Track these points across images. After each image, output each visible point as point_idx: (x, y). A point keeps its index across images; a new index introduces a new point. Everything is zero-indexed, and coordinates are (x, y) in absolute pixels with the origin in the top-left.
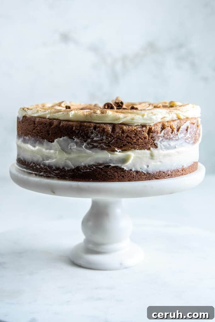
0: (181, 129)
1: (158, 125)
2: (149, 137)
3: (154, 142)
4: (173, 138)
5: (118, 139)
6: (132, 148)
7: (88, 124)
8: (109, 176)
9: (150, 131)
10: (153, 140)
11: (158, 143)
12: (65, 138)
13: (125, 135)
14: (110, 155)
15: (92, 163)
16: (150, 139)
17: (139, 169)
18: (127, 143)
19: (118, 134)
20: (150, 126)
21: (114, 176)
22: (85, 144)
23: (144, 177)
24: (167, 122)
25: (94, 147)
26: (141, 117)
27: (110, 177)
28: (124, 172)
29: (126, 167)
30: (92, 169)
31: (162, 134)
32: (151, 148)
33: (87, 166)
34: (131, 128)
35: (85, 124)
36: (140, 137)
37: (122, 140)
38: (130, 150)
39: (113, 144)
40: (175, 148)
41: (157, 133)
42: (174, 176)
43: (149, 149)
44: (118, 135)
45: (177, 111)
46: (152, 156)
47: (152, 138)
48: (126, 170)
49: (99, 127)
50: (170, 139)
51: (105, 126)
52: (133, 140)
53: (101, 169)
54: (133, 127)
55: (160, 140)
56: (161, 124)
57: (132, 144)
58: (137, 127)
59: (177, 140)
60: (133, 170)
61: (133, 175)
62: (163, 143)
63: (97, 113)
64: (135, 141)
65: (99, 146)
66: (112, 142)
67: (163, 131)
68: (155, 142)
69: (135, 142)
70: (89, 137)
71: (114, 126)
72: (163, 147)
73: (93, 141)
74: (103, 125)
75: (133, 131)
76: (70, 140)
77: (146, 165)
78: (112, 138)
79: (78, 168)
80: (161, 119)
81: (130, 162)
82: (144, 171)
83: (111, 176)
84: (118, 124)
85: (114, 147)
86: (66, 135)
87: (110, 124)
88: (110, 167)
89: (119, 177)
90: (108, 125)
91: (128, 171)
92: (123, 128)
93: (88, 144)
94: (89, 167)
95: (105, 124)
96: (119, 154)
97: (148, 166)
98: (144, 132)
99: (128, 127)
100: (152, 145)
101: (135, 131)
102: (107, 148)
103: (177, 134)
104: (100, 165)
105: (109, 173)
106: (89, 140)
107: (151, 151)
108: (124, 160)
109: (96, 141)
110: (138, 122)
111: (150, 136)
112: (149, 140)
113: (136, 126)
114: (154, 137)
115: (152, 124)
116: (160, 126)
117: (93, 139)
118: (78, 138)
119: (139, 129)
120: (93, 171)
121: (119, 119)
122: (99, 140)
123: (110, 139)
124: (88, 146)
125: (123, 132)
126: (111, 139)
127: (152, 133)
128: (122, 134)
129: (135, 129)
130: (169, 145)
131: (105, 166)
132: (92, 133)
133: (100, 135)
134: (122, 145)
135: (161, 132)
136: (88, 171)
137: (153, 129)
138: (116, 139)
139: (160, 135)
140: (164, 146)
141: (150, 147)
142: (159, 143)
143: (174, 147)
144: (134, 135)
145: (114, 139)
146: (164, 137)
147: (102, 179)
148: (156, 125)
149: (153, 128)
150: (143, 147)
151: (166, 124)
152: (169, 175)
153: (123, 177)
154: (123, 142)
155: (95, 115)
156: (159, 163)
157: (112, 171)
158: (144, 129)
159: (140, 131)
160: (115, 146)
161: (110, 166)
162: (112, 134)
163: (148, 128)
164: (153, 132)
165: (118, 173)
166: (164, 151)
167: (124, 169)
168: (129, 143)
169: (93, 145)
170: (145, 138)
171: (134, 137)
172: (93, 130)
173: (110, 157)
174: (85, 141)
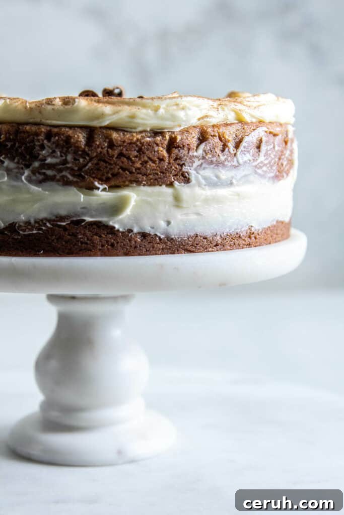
0: (243, 144)
1: (191, 131)
2: (169, 157)
3: (181, 170)
4: (226, 163)
5: (100, 160)
6: (131, 182)
7: (34, 128)
8: (82, 243)
9: (172, 144)
10: (179, 164)
11: (190, 171)
13: (116, 153)
14: (82, 196)
15: (43, 215)
16: (172, 161)
17: (148, 229)
18: (120, 171)
19: (99, 150)
20: (173, 133)
21: (93, 243)
22: (27, 172)
23: (161, 246)
24: (213, 126)
25: (46, 179)
26: (150, 112)
27: (83, 245)
28: (115, 234)
29: (117, 223)
30: (44, 228)
31: (200, 152)
32: (176, 183)
33: (32, 221)
34: (128, 136)
35: (28, 128)
36: (149, 158)
37: (110, 164)
38: (127, 186)
39: (89, 173)
40: (231, 184)
41: (189, 149)
42: (229, 248)
43: (171, 185)
44: (101, 152)
45: (236, 104)
46: (177, 200)
47: (176, 159)
48: (118, 231)
49: (57, 134)
50: (219, 164)
51: (70, 132)
52: (133, 162)
53: (64, 228)
54: (134, 134)
55: (195, 165)
56: (198, 130)
57: (131, 173)
58: (144, 134)
59: (235, 167)
60: (135, 230)
61: (135, 242)
62: (202, 172)
63: (54, 105)
64: (138, 165)
65: (58, 177)
66: (87, 167)
67: (202, 146)
68: (185, 169)
69: (139, 169)
70: (35, 157)
71: (91, 132)
72: (203, 182)
73: (44, 166)
74: (67, 129)
75: (135, 143)
77: (164, 221)
78: (87, 158)
79: (13, 227)
80: (199, 119)
81: (128, 212)
82: (160, 233)
83: (86, 243)
84: (101, 128)
85: (92, 179)
87: (82, 127)
88: (83, 224)
89: (103, 246)
90: (79, 130)
91: (123, 233)
92: (111, 135)
93: (34, 172)
94: (37, 225)
95: (71, 127)
96: (102, 195)
97: (169, 223)
98: (157, 145)
99: (121, 134)
100: (176, 175)
101: (138, 143)
102: (77, 182)
103: (235, 155)
104: (62, 218)
105: (80, 236)
106: (36, 164)
107: (175, 189)
108: (116, 208)
109: (51, 166)
110: (144, 125)
111: (173, 155)
112: (169, 163)
113: (141, 132)
114: (180, 159)
115: (177, 130)
116: (195, 134)
117: (45, 160)
119: (148, 139)
120: (45, 233)
121: (102, 116)
122: (57, 164)
123: (81, 160)
124: (34, 178)
125: (111, 145)
126: (84, 161)
127: (176, 148)
128: (110, 151)
129: (138, 140)
130: (217, 177)
131: (72, 222)
132: (42, 147)
133: (61, 152)
134: (110, 175)
135: (197, 147)
136: (35, 232)
137: (178, 141)
138: (95, 161)
139: (195, 154)
140: (205, 178)
141: (173, 180)
142: (193, 172)
143: (229, 182)
144: (136, 153)
145: (90, 160)
146: (204, 158)
147: (67, 251)
148: (187, 131)
149: (179, 138)
150: (156, 179)
151: (210, 130)
152: (217, 245)
153: (112, 245)
154: (111, 169)
155: (49, 107)
156: (193, 217)
157: (88, 233)
158: (159, 138)
159: (149, 144)
160: (94, 175)
161: (84, 221)
162: (87, 149)
163: (168, 137)
164: (178, 147)
165: (100, 236)
166: (203, 189)
167: (114, 228)
168: (124, 169)
169: (44, 174)
170: (161, 160)
171: (136, 157)
172: (45, 142)
173: (82, 200)
174: (27, 166)
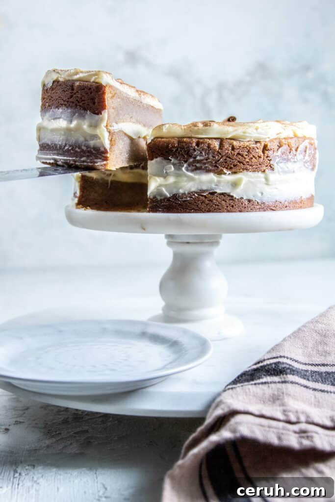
0: (299, 149)
1: (274, 141)
2: (264, 156)
3: (269, 163)
4: (292, 160)
5: (227, 157)
6: (243, 170)
7: (188, 140)
8: (215, 205)
9: (265, 148)
10: (268, 160)
12: (159, 159)
13: (236, 153)
15: (193, 189)
16: (265, 158)
17: (251, 198)
18: (238, 163)
19: (227, 151)
20: (266, 142)
21: (222, 205)
22: (185, 165)
23: (258, 207)
24: (284, 138)
25: (197, 169)
26: (254, 130)
28: (233, 200)
29: (236, 194)
30: (193, 197)
31: (279, 153)
32: (267, 171)
33: (186, 192)
34: (242, 143)
35: (185, 140)
36: (253, 156)
37: (233, 159)
38: (241, 172)
40: (294, 172)
41: (274, 151)
43: (264, 171)
44: (228, 153)
45: (293, 127)
46: (267, 179)
47: (267, 157)
48: (235, 198)
49: (203, 143)
50: (288, 160)
51: (210, 141)
52: (245, 158)
53: (205, 197)
54: (246, 143)
55: (277, 160)
56: (277, 141)
57: (244, 164)
58: (250, 142)
59: (295, 162)
60: (245, 198)
61: (245, 204)
62: (280, 165)
63: (198, 126)
64: (247, 160)
65: (203, 168)
66: (220, 161)
67: (280, 149)
68: (272, 162)
69: (248, 162)
70: (190, 156)
71: (222, 141)
72: (281, 171)
73: (196, 161)
74: (208, 140)
75: (246, 148)
76: (165, 162)
77: (260, 193)
78: (220, 156)
79: (175, 197)
80: (277, 135)
81: (242, 187)
82: (258, 199)
83: (218, 206)
84: (226, 139)
85: (222, 168)
86: (159, 156)
87: (215, 139)
88: (216, 194)
89: (227, 207)
90: (214, 140)
91: (238, 199)
92: (233, 143)
93: (189, 165)
94: (189, 195)
95: (209, 139)
96: (228, 177)
97: (262, 194)
98: (258, 148)
99: (238, 142)
100: (266, 166)
101: (248, 147)
102: (214, 170)
103: (296, 155)
104: (204, 191)
105: (214, 201)
106: (191, 160)
107: (266, 175)
108: (235, 185)
109: (199, 161)
110: (251, 137)
111: (266, 155)
112: (264, 159)
113: (249, 141)
114: (269, 157)
115: (267, 140)
116: (276, 143)
117: (195, 158)
118: (176, 158)
119: (253, 145)
120: (194, 199)
121: (228, 133)
122: (202, 160)
123: (217, 157)
124: (189, 168)
125: (233, 149)
128: (232, 152)
129: (247, 146)
130: (288, 168)
131: (210, 193)
132: (194, 150)
133: (205, 153)
134: (232, 166)
135: (278, 150)
136: (188, 199)
137: (268, 146)
138: (224, 158)
139: (277, 154)
140: (281, 168)
141: (265, 169)
142: (275, 164)
143: (292, 171)
144: (246, 153)
145: (222, 157)
146: (281, 157)
147: (207, 210)
148: (271, 141)
149: (269, 145)
150: (256, 168)
151: (283, 141)
152: (286, 207)
153: (233, 206)
154: (233, 162)
155: (195, 128)
156: (275, 191)
157: (219, 199)
158: (258, 145)
159: (253, 148)
160: (223, 166)
161: (217, 192)
162: (220, 151)
163: (263, 145)
164: (268, 150)
165: (226, 202)
166: (281, 175)
167: (233, 196)
168: (240, 162)
169: (195, 166)
170: (260, 157)
171: (246, 155)
172: (196, 147)
173: (215, 180)
174: (186, 162)
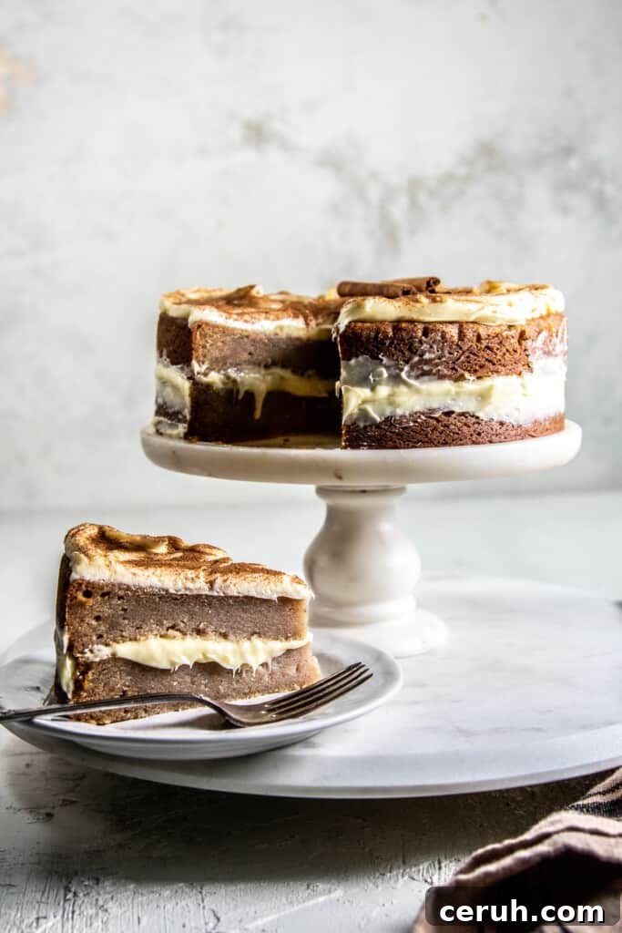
0: (560, 335)
2: (520, 348)
4: (553, 352)
5: (471, 353)
6: (493, 372)
7: (410, 325)
8: (454, 433)
9: (522, 337)
10: (526, 355)
12: (361, 358)
13: (483, 346)
14: (453, 387)
15: (416, 409)
16: (522, 352)
18: (487, 363)
19: (470, 344)
20: (522, 326)
22: (406, 368)
23: (514, 433)
25: (424, 374)
28: (480, 423)
29: (483, 413)
30: (419, 420)
31: (539, 343)
32: (524, 373)
33: (407, 414)
34: (491, 330)
35: (404, 325)
36: (507, 350)
37: (478, 356)
38: (490, 376)
39: (461, 366)
41: (533, 341)
43: (520, 374)
44: (471, 346)
46: (524, 387)
47: (524, 350)
48: (483, 420)
49: (433, 330)
51: (445, 328)
52: (496, 355)
53: (437, 419)
54: (496, 328)
55: (536, 355)
56: (536, 323)
57: (494, 364)
58: (502, 328)
59: (557, 356)
61: (496, 430)
64: (499, 357)
65: (434, 372)
66: (460, 361)
67: (540, 338)
68: (530, 359)
69: (500, 360)
70: (414, 353)
71: (461, 325)
73: (422, 361)
74: (441, 326)
75: (497, 336)
76: (371, 364)
78: (461, 352)
79: (389, 421)
83: (458, 434)
84: (467, 322)
85: (464, 371)
86: (363, 353)
88: (453, 414)
89: (471, 435)
90: (451, 325)
91: (486, 422)
92: (478, 330)
93: (412, 368)
94: (412, 418)
95: (443, 323)
96: (471, 385)
98: (512, 338)
99: (486, 328)
100: (524, 365)
101: (499, 336)
102: (451, 375)
103: (557, 344)
104: (435, 411)
105: (452, 427)
106: (415, 360)
107: (523, 379)
108: (483, 397)
109: (428, 362)
110: (502, 319)
111: (523, 347)
112: (520, 354)
113: (500, 326)
114: (527, 350)
115: (524, 323)
116: (535, 327)
117: (424, 355)
118: (390, 356)
119: (506, 333)
120: (421, 424)
121: (468, 312)
122: (434, 359)
123: (455, 354)
124: (413, 373)
125: (479, 338)
126: (457, 354)
127: (524, 340)
128: (478, 344)
129: (499, 333)
131: (444, 414)
132: (420, 343)
133: (437, 347)
134: (477, 368)
135: (537, 339)
136: (412, 424)
137: (525, 333)
138: (466, 354)
141: (522, 369)
142: (534, 362)
144: (497, 346)
145: (463, 353)
146: (541, 349)
147: (441, 442)
148: (529, 323)
149: (527, 330)
150: (510, 370)
151: (543, 322)
152: (547, 430)
153: (479, 434)
154: (479, 361)
157: (458, 423)
158: (512, 332)
159: (507, 337)
160: (465, 368)
161: (454, 411)
162: (459, 343)
163: (519, 330)
164: (526, 339)
165: (468, 426)
167: (480, 417)
168: (489, 361)
169: (422, 369)
170: (515, 351)
171: (498, 349)
172: (423, 338)
174: (407, 362)
